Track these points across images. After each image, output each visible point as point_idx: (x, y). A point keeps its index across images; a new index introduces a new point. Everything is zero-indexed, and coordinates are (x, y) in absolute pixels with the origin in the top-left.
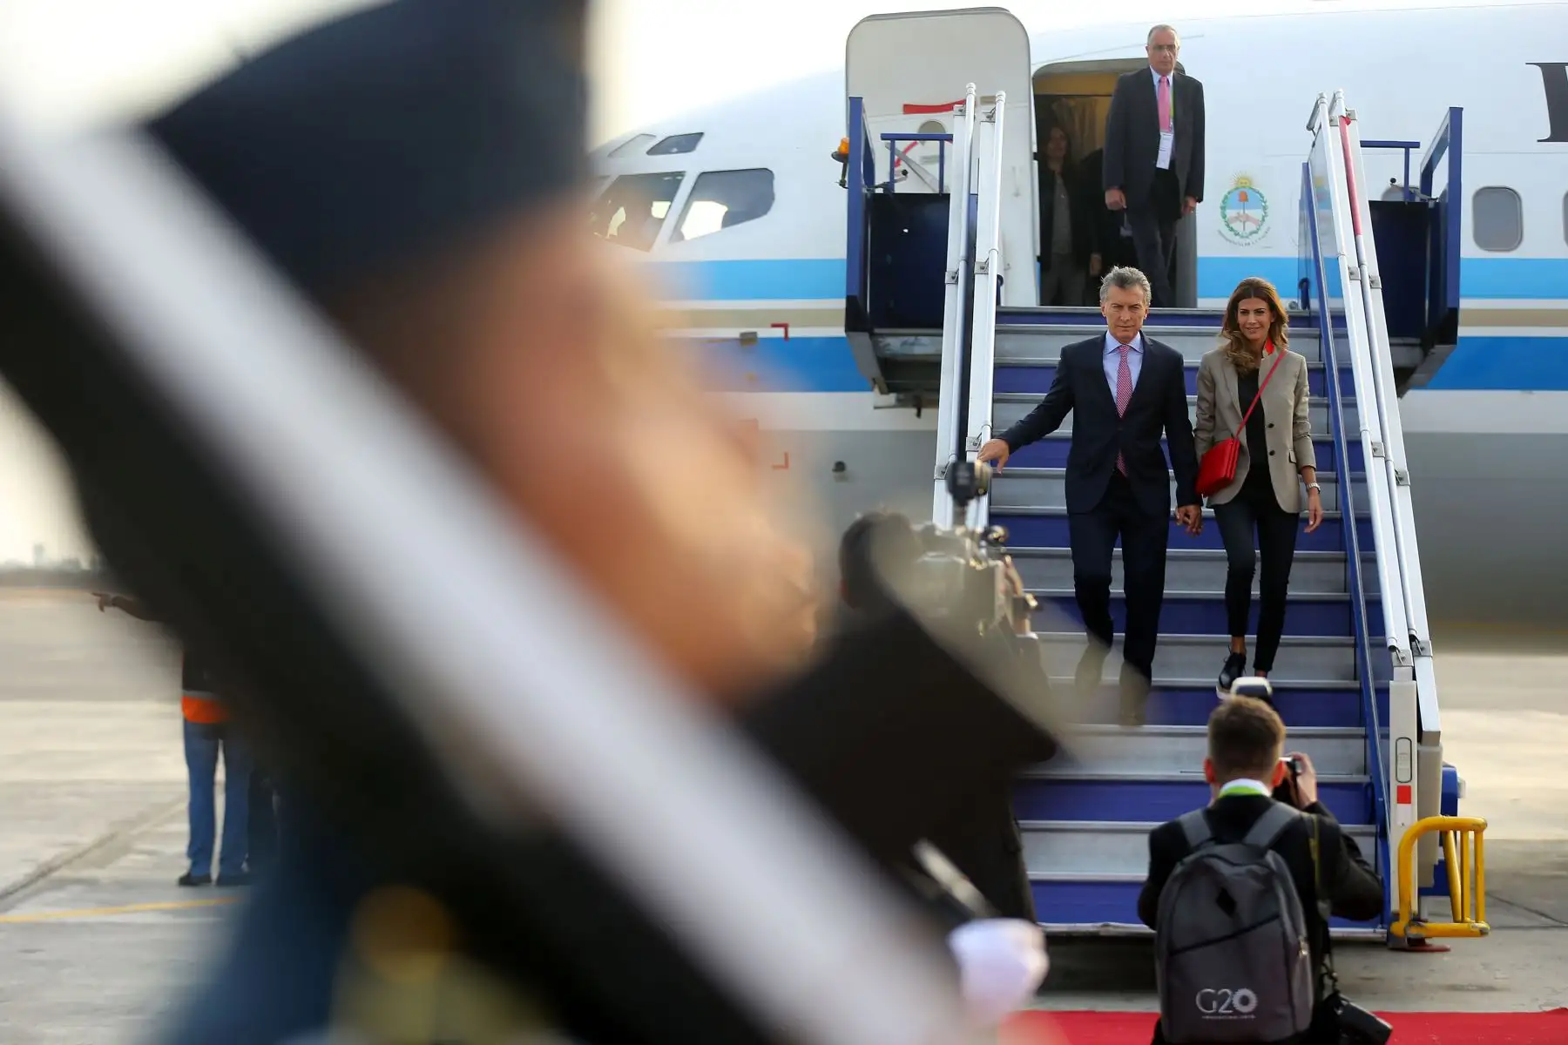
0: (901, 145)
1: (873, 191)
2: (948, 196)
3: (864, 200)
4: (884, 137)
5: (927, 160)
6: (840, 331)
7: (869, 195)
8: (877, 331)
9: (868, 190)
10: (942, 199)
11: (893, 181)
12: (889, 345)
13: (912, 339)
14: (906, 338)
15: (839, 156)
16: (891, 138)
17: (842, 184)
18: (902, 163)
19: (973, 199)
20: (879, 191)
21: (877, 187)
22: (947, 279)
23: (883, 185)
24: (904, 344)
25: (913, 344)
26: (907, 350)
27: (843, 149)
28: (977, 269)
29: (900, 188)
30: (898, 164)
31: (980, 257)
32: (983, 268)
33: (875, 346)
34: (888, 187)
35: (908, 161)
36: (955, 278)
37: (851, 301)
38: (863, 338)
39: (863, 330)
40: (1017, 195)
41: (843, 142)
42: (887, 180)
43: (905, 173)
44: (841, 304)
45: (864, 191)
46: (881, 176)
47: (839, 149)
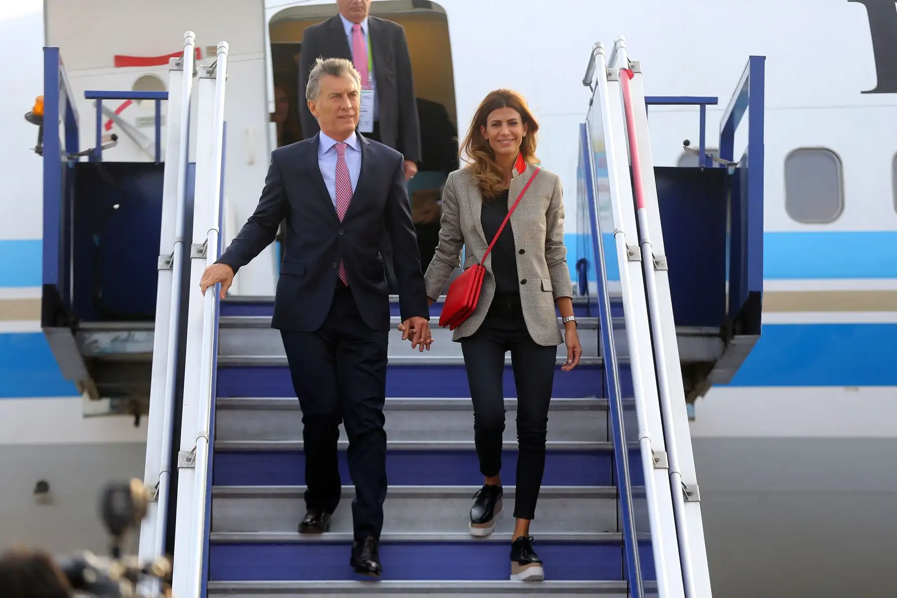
0: (111, 105)
1: (77, 159)
2: (163, 164)
3: (64, 170)
4: (89, 95)
5: (143, 121)
6: (34, 326)
7: (71, 166)
8: (83, 325)
9: (69, 158)
10: (157, 168)
11: (99, 148)
12: (96, 341)
13: (124, 335)
14: (117, 334)
15: (34, 118)
16: (97, 96)
17: (39, 151)
18: (114, 125)
19: (190, 168)
20: (84, 159)
21: (83, 154)
22: (161, 263)
23: (90, 153)
24: (115, 340)
25: (125, 341)
26: (119, 348)
27: (39, 110)
28: (193, 252)
29: (109, 156)
30: (109, 126)
31: (198, 238)
32: (201, 251)
33: (80, 343)
34: (95, 154)
35: (121, 123)
36: (170, 263)
37: (48, 291)
38: (64, 334)
39: (65, 325)
40: (251, 163)
41: (38, 101)
42: (93, 145)
43: (114, 138)
44: (36, 293)
45: (64, 159)
46: (87, 142)
47: (34, 108)
